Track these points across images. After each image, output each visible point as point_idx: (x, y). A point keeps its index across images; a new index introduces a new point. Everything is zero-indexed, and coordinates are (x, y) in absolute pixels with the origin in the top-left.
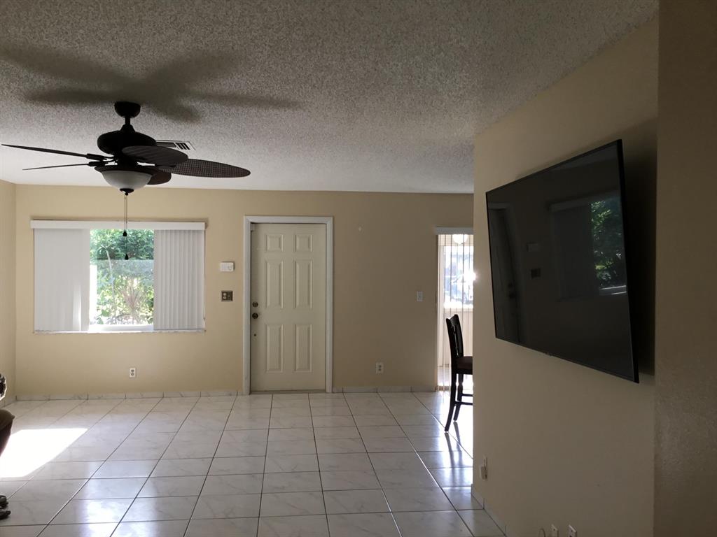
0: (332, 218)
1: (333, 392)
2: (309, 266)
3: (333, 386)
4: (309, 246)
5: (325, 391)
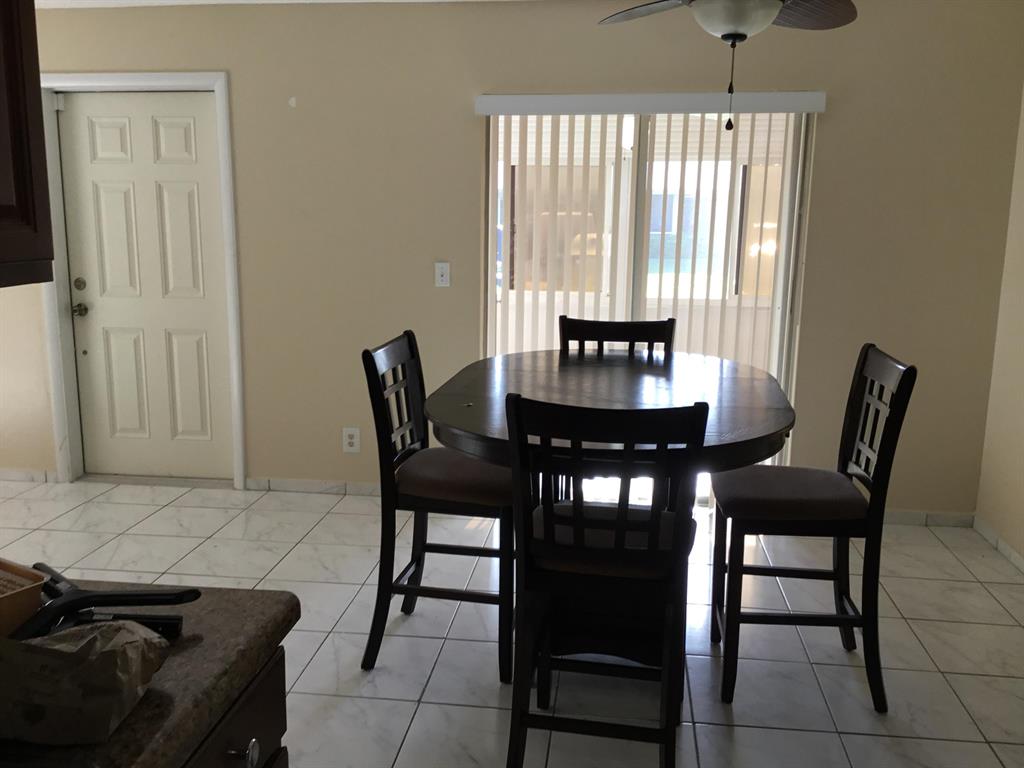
1: (246, 488)
2: (190, 196)
3: (246, 476)
4: (187, 148)
5: (233, 484)
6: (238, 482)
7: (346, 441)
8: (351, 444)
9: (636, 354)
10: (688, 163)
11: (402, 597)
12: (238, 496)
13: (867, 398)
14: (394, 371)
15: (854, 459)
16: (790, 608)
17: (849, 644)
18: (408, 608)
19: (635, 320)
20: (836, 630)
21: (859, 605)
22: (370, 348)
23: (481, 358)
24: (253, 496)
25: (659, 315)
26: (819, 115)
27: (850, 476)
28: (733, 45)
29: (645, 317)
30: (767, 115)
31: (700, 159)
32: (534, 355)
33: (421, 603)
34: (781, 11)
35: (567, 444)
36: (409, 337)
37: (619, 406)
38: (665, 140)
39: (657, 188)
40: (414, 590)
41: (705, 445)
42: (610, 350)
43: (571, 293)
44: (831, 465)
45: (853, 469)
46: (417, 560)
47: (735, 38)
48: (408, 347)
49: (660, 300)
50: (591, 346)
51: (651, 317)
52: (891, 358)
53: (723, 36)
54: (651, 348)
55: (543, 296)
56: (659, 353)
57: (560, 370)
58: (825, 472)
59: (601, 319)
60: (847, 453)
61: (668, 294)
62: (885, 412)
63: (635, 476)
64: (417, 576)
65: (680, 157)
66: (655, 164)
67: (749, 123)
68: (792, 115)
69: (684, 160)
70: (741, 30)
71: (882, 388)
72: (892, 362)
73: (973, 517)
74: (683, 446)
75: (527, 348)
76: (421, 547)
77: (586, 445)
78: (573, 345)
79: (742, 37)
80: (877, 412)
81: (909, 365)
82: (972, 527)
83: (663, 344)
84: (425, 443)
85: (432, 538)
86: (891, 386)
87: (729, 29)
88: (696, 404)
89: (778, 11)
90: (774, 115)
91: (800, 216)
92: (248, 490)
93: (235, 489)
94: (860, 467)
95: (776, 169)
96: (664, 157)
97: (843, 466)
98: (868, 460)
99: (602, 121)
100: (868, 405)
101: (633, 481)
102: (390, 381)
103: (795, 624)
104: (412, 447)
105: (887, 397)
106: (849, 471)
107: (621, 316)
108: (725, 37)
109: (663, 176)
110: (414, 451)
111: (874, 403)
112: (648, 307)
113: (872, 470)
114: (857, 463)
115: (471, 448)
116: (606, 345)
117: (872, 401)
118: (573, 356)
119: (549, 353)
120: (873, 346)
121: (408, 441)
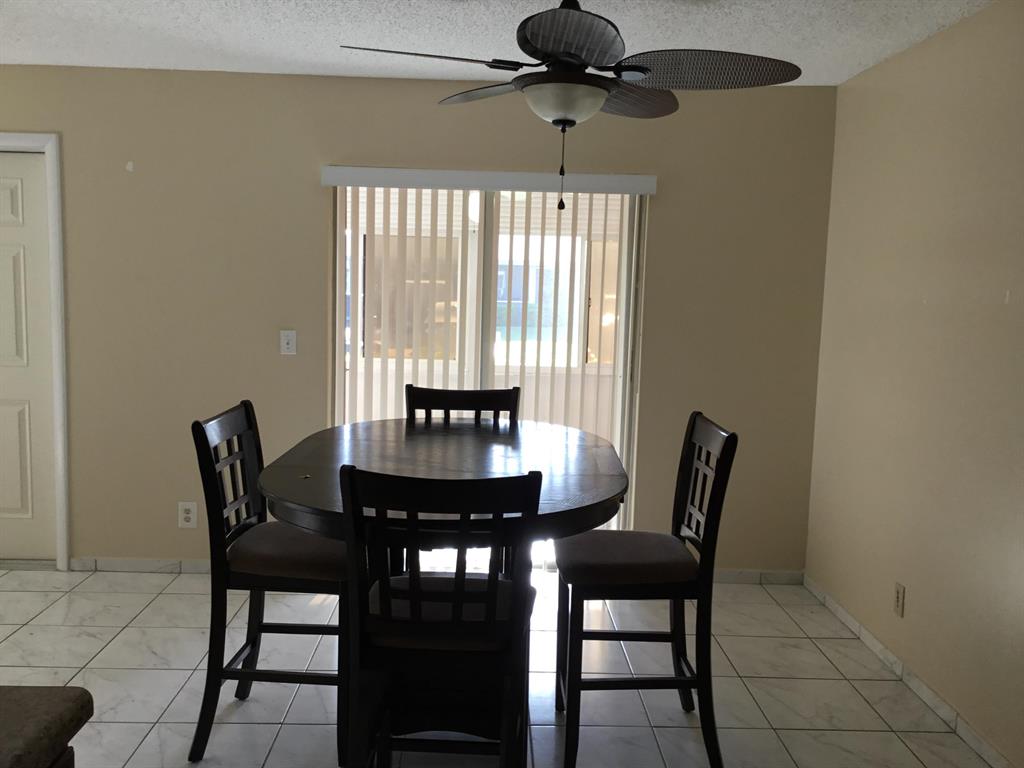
0: (54, 137)
1: (70, 569)
2: (16, 260)
3: (70, 556)
4: (14, 211)
5: (55, 565)
6: (61, 563)
7: (181, 515)
8: (187, 520)
9: (482, 423)
10: (531, 237)
11: (236, 682)
12: (61, 578)
13: (696, 464)
14: (229, 443)
15: (686, 523)
16: (632, 671)
17: (688, 706)
18: (242, 694)
19: (483, 389)
20: (675, 692)
21: (693, 665)
22: (201, 420)
23: (329, 426)
24: (77, 577)
25: (507, 383)
26: (651, 197)
27: (683, 539)
28: (563, 131)
29: (493, 386)
30: (603, 196)
31: (543, 235)
32: (384, 423)
33: (257, 687)
34: (607, 100)
35: (403, 515)
36: (247, 407)
37: (468, 476)
38: (509, 215)
39: (503, 258)
40: (248, 674)
41: (540, 512)
42: (459, 419)
43: (420, 361)
44: (666, 529)
45: (685, 532)
46: (253, 642)
47: (565, 123)
48: (244, 419)
49: (507, 366)
50: (438, 415)
51: (499, 386)
52: (717, 426)
53: (554, 122)
54: (496, 417)
55: (392, 364)
56: (504, 421)
57: (406, 439)
58: (659, 536)
59: (450, 388)
60: (679, 517)
61: (515, 362)
62: (711, 475)
63: (471, 547)
64: (252, 659)
65: (523, 231)
66: (501, 237)
67: (588, 202)
68: (627, 197)
69: (527, 234)
70: (570, 117)
71: (709, 454)
72: (716, 429)
73: (803, 575)
74: (519, 515)
75: (376, 417)
76: (257, 627)
77: (422, 516)
78: (420, 414)
79: (572, 123)
80: (705, 476)
81: (732, 432)
82: (802, 584)
83: (508, 412)
84: (262, 518)
85: (268, 618)
86: (716, 450)
87: (560, 115)
88: (530, 473)
89: (604, 100)
90: (611, 196)
91: (636, 290)
92: (73, 571)
93: (57, 570)
94: (691, 529)
95: (613, 246)
96: (508, 230)
97: (676, 530)
98: (698, 523)
99: (448, 195)
100: (697, 470)
101: (469, 551)
102: (224, 453)
103: (638, 689)
104: (248, 521)
105: (713, 462)
106: (682, 534)
107: (470, 385)
108: (556, 122)
109: (509, 248)
110: (252, 525)
111: (703, 469)
112: (496, 374)
113: (702, 532)
114: (689, 526)
115: (307, 522)
116: (454, 414)
117: (700, 465)
118: (420, 424)
119: (398, 422)
120: (701, 413)
121: (244, 515)
